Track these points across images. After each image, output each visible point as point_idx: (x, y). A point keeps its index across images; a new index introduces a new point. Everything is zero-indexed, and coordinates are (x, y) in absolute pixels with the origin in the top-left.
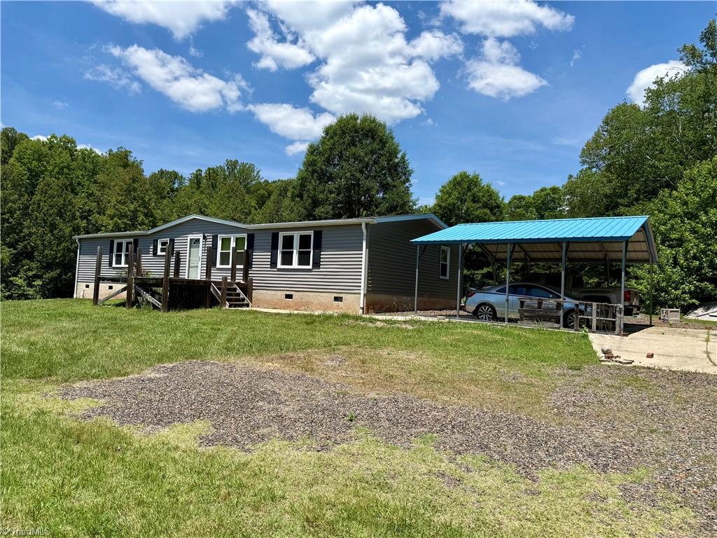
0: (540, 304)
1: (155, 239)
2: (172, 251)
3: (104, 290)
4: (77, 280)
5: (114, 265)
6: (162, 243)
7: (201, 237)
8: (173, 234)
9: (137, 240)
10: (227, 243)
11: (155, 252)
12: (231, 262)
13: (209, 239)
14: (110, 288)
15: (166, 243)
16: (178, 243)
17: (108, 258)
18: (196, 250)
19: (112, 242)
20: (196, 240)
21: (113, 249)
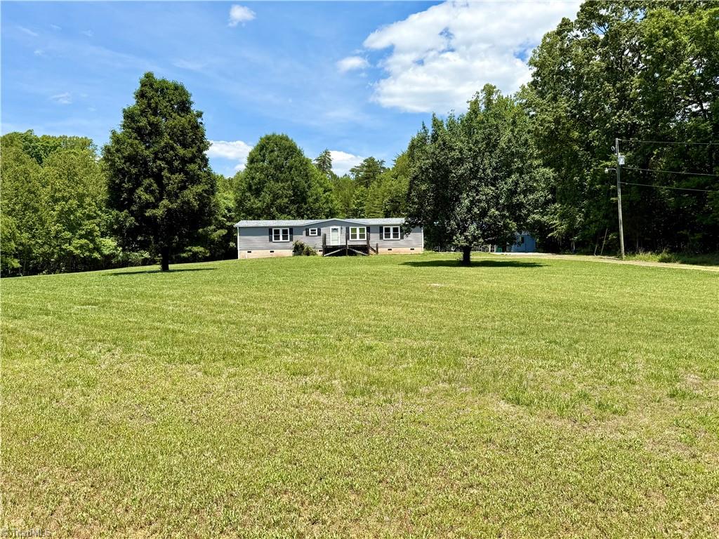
1: (306, 228)
2: (319, 234)
3: (266, 253)
4: (238, 249)
5: (273, 240)
6: (312, 230)
7: (339, 227)
8: (319, 226)
9: (291, 229)
10: (354, 230)
11: (307, 234)
12: (358, 238)
13: (344, 229)
14: (271, 252)
15: (315, 230)
16: (323, 230)
17: (267, 237)
18: (335, 233)
19: (270, 229)
20: (335, 229)
21: (273, 233)
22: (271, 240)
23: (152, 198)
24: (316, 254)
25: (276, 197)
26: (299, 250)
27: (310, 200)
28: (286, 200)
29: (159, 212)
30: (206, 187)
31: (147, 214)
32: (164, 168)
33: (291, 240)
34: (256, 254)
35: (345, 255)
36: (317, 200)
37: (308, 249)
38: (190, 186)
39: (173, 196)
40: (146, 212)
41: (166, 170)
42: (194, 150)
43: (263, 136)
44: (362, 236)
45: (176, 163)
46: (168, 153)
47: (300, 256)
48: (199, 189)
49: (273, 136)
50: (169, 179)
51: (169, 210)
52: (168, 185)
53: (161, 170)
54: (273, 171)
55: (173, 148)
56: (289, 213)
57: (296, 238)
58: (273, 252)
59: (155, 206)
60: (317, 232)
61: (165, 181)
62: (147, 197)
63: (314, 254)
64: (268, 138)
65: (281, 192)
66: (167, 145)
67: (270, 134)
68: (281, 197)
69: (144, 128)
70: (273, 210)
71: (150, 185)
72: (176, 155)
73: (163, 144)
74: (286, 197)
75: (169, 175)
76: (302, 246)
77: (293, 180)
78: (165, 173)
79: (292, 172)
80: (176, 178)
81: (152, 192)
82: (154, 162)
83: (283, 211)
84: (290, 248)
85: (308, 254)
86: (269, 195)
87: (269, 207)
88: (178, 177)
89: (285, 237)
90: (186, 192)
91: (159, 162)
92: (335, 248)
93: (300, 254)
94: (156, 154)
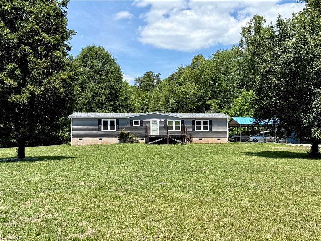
0: (270, 138)
1: (131, 120)
2: (141, 125)
3: (96, 141)
4: (72, 137)
5: (102, 130)
6: (135, 122)
7: (158, 120)
8: (141, 118)
9: (118, 120)
10: (171, 122)
11: (131, 125)
12: (174, 129)
13: (163, 121)
14: (100, 139)
15: (138, 122)
16: (145, 122)
17: (97, 127)
18: (155, 125)
19: (100, 120)
20: (155, 121)
21: (101, 123)
22: (100, 129)
23: (16, 83)
24: (138, 142)
25: (96, 95)
26: (124, 138)
27: (122, 98)
28: (104, 98)
29: (23, 98)
30: (71, 74)
31: (10, 100)
32: (29, 53)
33: (118, 129)
34: (87, 141)
35: (166, 143)
36: (127, 98)
37: (132, 137)
38: (55, 73)
39: (38, 82)
40: (8, 98)
41: (31, 55)
42: (59, 37)
43: (85, 47)
44: (177, 128)
45: (41, 49)
46: (33, 37)
47: (124, 144)
48: (64, 75)
49: (93, 47)
50: (35, 63)
51: (33, 96)
52: (33, 69)
53: (26, 54)
54: (93, 75)
55: (37, 33)
56: (106, 108)
57: (121, 128)
58: (101, 139)
59: (17, 91)
60: (139, 123)
61: (31, 65)
62: (12, 81)
63: (137, 142)
64: (89, 49)
65: (100, 91)
66: (32, 30)
67: (90, 45)
68: (100, 95)
69: (9, 12)
70: (93, 105)
71: (14, 70)
72: (41, 41)
73: (28, 28)
74: (103, 95)
75: (34, 59)
76: (126, 135)
77: (109, 82)
78: (31, 58)
79: (109, 75)
80: (43, 63)
81: (15, 78)
82: (19, 46)
83: (101, 106)
84: (116, 137)
85: (132, 141)
86: (90, 93)
87: (89, 103)
88: (45, 62)
89: (112, 127)
90: (52, 78)
91: (23, 47)
92: (157, 137)
93: (125, 142)
94: (20, 38)
